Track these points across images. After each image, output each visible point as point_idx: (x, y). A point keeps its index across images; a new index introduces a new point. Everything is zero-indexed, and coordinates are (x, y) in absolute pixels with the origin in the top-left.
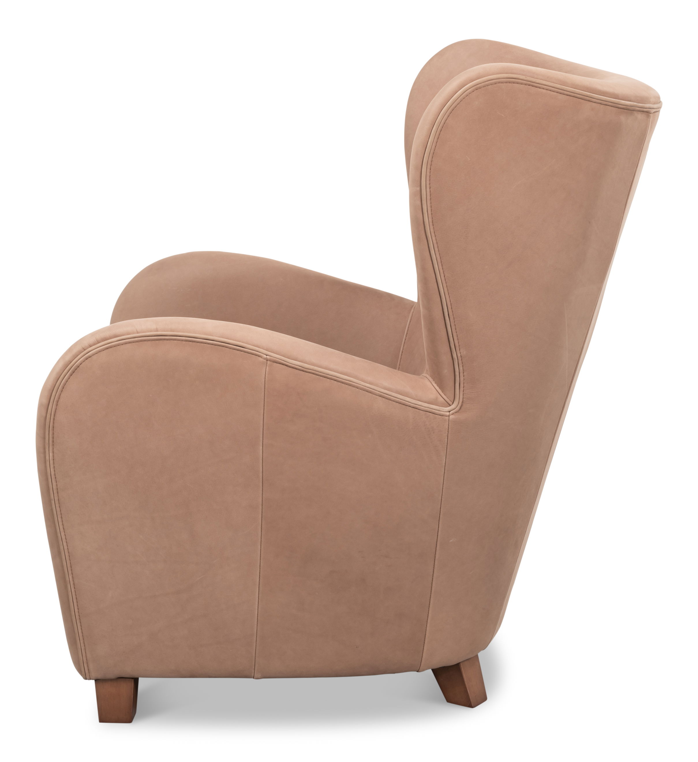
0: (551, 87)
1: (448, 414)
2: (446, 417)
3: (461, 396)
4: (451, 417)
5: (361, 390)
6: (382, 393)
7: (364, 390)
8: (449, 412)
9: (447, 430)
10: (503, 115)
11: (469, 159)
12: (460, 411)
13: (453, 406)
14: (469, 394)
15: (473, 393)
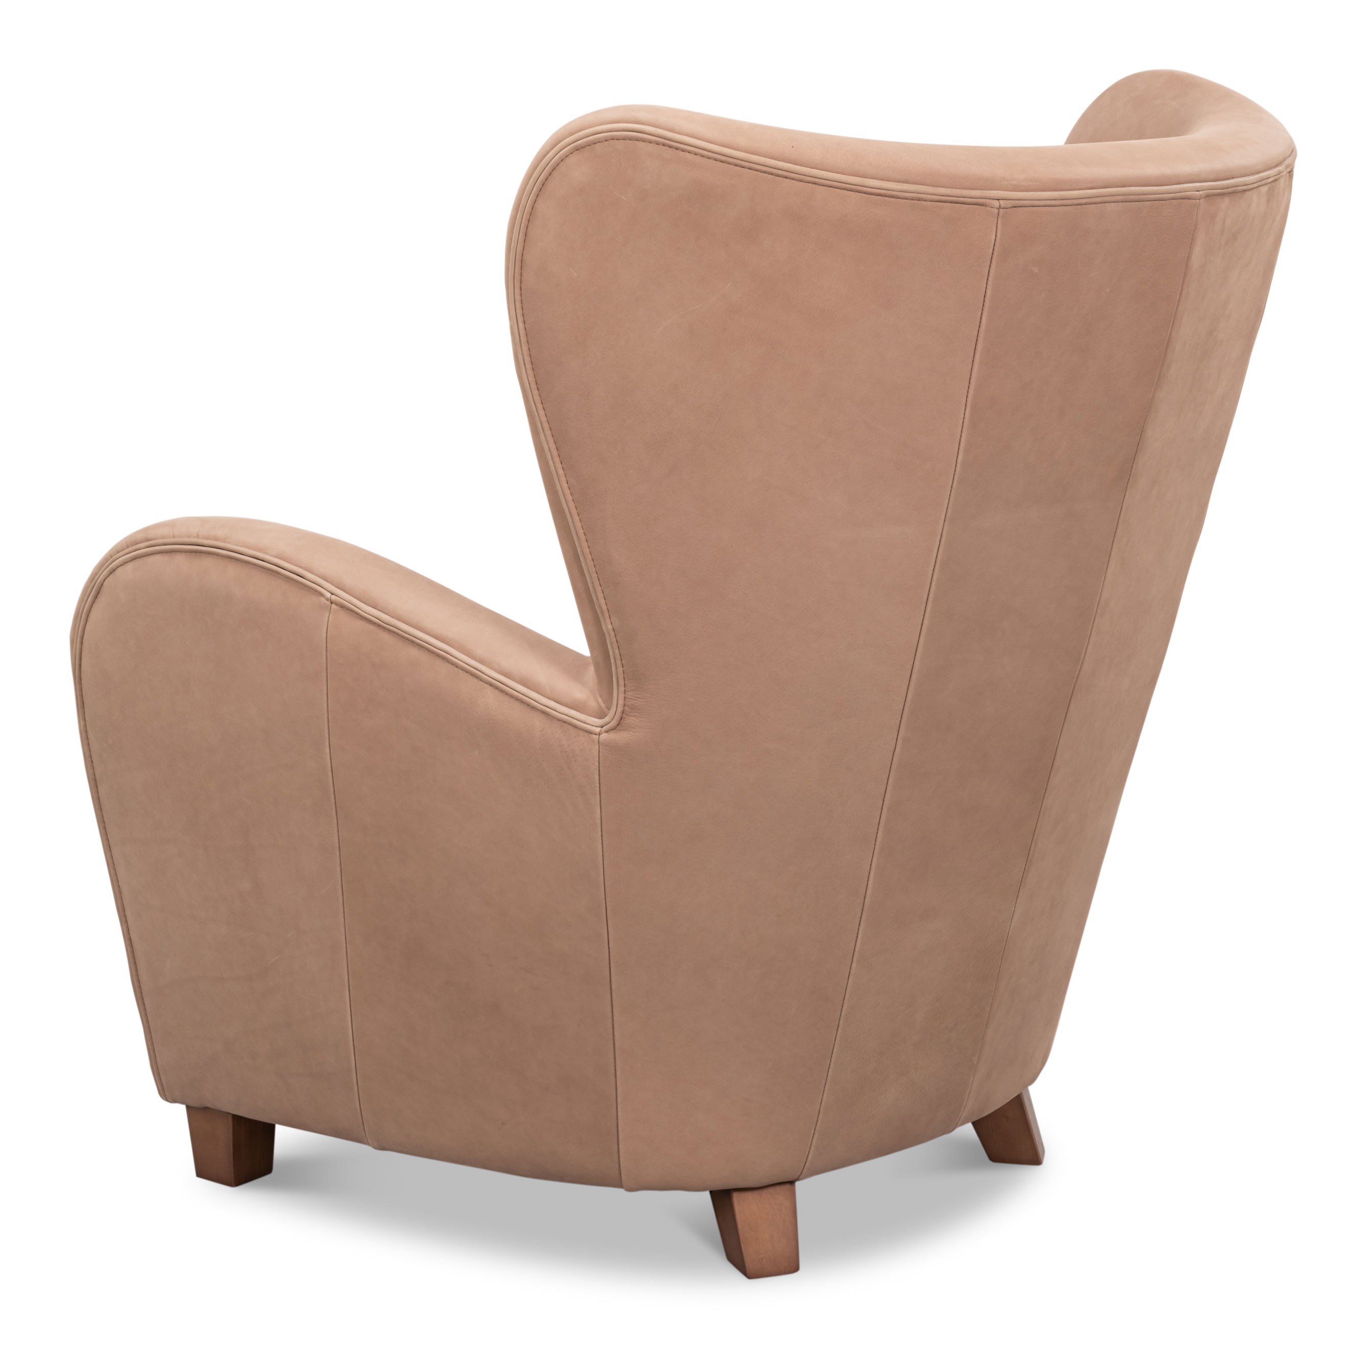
0: (702, 149)
1: (598, 730)
2: (595, 736)
3: (621, 702)
4: (604, 736)
5: (460, 671)
6: (493, 679)
7: (467, 671)
8: (602, 727)
9: (597, 760)
10: (624, 198)
11: (576, 275)
12: (618, 728)
13: (607, 719)
14: (633, 700)
15: (639, 698)
